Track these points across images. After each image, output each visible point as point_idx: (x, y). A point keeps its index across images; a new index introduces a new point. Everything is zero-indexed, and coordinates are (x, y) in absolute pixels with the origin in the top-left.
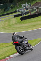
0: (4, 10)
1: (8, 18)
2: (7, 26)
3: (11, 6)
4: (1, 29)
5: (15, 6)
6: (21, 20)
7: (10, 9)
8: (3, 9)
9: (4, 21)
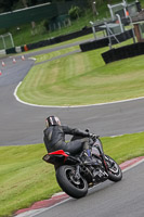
0: (47, 25)
1: (58, 53)
2: (55, 84)
3: (72, 10)
4: (37, 92)
5: (83, 12)
6: (107, 62)
7: (67, 23)
8: (42, 23)
9: (47, 64)
